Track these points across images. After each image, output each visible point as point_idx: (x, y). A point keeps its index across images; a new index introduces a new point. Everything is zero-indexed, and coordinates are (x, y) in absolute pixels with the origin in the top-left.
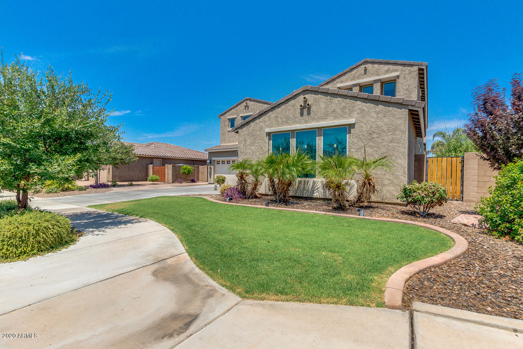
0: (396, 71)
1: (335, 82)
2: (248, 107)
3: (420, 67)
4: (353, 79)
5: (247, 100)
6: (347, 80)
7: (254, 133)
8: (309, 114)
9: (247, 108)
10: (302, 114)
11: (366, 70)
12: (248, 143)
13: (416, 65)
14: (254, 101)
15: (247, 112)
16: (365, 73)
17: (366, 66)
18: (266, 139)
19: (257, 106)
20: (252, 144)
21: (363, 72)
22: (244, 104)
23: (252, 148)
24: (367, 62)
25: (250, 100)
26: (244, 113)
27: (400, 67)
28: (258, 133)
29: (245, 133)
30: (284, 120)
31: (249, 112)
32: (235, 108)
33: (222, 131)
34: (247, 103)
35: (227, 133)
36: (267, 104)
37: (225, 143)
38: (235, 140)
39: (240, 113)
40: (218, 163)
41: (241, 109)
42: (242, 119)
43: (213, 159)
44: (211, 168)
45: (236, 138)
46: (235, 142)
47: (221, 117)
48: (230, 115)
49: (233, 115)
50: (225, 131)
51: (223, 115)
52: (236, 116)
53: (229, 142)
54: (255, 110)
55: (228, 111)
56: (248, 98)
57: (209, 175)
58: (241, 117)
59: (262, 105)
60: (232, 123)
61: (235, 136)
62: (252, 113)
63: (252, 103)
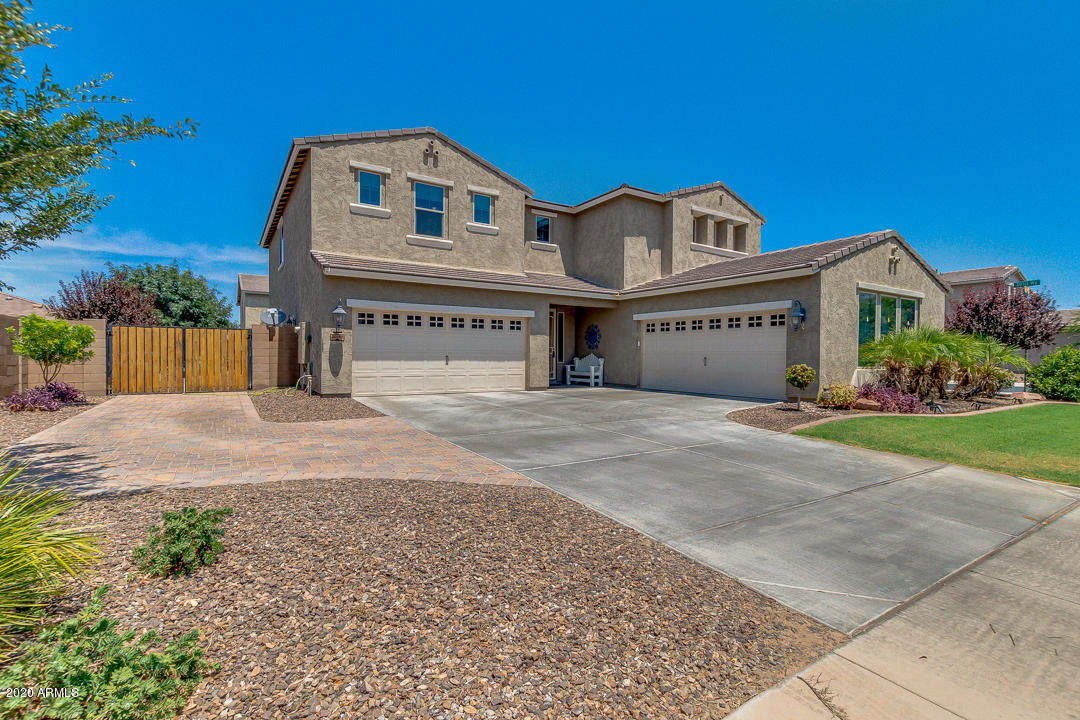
1: (689, 199)
2: (436, 158)
4: (708, 206)
5: (429, 134)
6: (701, 204)
7: (843, 285)
9: (431, 160)
10: (890, 273)
11: (721, 199)
12: (835, 300)
13: (760, 218)
14: (455, 148)
15: (430, 173)
16: (721, 204)
18: (856, 299)
19: (468, 170)
20: (839, 304)
21: (718, 200)
22: (424, 143)
25: (445, 142)
26: (420, 171)
27: (748, 213)
28: (848, 285)
29: (830, 279)
30: (875, 272)
31: (438, 175)
32: (384, 144)
33: (321, 202)
34: (431, 147)
35: (347, 218)
36: (497, 174)
37: (335, 248)
38: (383, 247)
39: (403, 165)
40: (366, 319)
41: (409, 154)
42: (412, 190)
43: (351, 303)
44: (337, 338)
45: (390, 242)
46: (385, 253)
47: (315, 150)
48: (358, 158)
49: (371, 162)
50: (337, 205)
51: (323, 144)
52: (389, 171)
53: (358, 249)
54: (459, 177)
55: (352, 141)
56: (436, 131)
57: (325, 365)
58: (409, 179)
59: (480, 169)
60: (371, 187)
61: (385, 237)
62: (451, 183)
63: (448, 152)
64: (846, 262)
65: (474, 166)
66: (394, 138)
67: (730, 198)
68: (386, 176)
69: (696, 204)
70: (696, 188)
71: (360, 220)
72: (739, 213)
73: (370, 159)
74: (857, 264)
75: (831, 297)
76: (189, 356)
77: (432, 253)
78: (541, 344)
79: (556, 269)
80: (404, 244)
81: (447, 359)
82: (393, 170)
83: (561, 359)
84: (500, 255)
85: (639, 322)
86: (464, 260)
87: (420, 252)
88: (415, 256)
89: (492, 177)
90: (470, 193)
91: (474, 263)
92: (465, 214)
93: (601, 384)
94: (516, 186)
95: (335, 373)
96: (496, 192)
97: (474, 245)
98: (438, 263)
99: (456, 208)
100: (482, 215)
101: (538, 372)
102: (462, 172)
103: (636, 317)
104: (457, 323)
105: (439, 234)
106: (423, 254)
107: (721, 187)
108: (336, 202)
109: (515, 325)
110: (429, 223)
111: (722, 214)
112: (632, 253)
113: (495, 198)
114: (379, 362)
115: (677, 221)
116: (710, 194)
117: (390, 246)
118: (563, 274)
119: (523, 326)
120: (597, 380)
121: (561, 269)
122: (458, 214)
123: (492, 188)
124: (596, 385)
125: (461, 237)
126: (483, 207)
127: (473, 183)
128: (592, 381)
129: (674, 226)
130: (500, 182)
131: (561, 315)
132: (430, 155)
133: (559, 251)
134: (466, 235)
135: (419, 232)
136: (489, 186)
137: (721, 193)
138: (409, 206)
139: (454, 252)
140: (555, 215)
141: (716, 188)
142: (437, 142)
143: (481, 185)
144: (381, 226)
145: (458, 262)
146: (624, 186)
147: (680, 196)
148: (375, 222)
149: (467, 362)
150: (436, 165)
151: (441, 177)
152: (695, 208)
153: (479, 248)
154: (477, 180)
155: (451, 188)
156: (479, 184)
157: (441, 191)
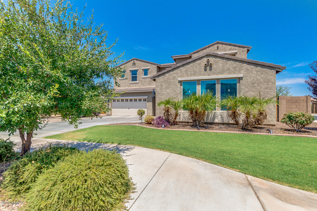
0: (235, 49)
2: (135, 64)
3: (248, 49)
5: (133, 59)
7: (169, 81)
8: (211, 70)
9: (134, 65)
10: (205, 70)
11: (218, 47)
12: (163, 87)
13: (246, 48)
14: (139, 60)
15: (134, 68)
17: (218, 45)
18: (179, 85)
20: (167, 88)
21: (216, 48)
22: (132, 62)
23: (167, 91)
24: (219, 43)
25: (137, 60)
26: (132, 68)
27: (237, 48)
28: (172, 81)
29: (161, 80)
30: (192, 73)
31: (136, 68)
32: (125, 65)
34: (134, 62)
35: (119, 81)
36: (149, 63)
37: (117, 87)
38: (125, 85)
39: (129, 68)
40: (114, 101)
41: (130, 65)
42: (131, 72)
44: (108, 104)
45: (126, 84)
46: (125, 87)
50: (117, 79)
53: (121, 87)
54: (140, 66)
56: (135, 58)
58: (130, 70)
59: (145, 63)
61: (125, 83)
62: (138, 69)
63: (138, 62)
64: (171, 73)
65: (143, 63)
66: (127, 63)
67: (224, 46)
68: (126, 71)
71: (121, 81)
74: (179, 72)
75: (162, 86)
77: (134, 85)
78: (150, 105)
80: (129, 84)
81: (129, 108)
82: (127, 69)
84: (150, 82)
88: (131, 86)
90: (143, 69)
91: (144, 85)
92: (142, 75)
94: (154, 64)
96: (149, 67)
98: (136, 87)
99: (140, 74)
100: (146, 74)
101: (149, 112)
104: (131, 100)
105: (136, 81)
110: (134, 78)
113: (149, 69)
114: (116, 109)
116: (211, 48)
117: (126, 85)
119: (146, 100)
125: (140, 80)
126: (146, 72)
127: (143, 67)
130: (150, 65)
132: (134, 64)
134: (142, 79)
135: (132, 81)
136: (147, 66)
138: (130, 76)
139: (139, 84)
141: (215, 44)
142: (135, 61)
145: (140, 86)
147: (195, 53)
148: (124, 81)
149: (133, 109)
153: (145, 82)
154: (144, 66)
155: (138, 70)
156: (145, 67)
157: (136, 71)
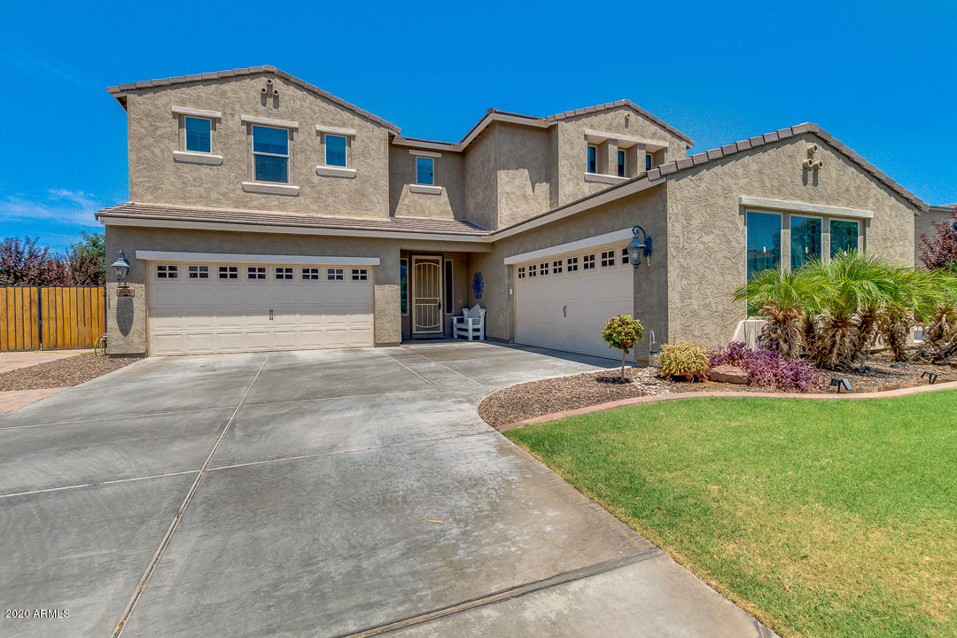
0: (664, 139)
1: (581, 122)
2: (276, 99)
4: (609, 129)
5: (267, 73)
6: (599, 127)
7: (711, 201)
8: (815, 182)
9: (270, 101)
10: (805, 182)
11: (627, 120)
12: (695, 223)
13: (685, 140)
14: (299, 86)
15: (269, 115)
16: (627, 126)
17: (628, 113)
18: (740, 221)
19: (317, 110)
20: (705, 228)
21: (623, 121)
22: (261, 83)
23: (706, 239)
24: (630, 106)
25: (287, 80)
26: (257, 113)
27: (667, 135)
28: (721, 202)
29: (686, 193)
30: (775, 183)
31: (281, 117)
32: (214, 86)
33: (139, 150)
34: (270, 87)
35: (171, 166)
36: (352, 111)
37: (157, 199)
38: (214, 195)
39: (237, 107)
40: (166, 272)
41: (243, 95)
42: (249, 133)
43: (140, 255)
44: (125, 293)
45: (222, 190)
46: (217, 202)
47: (131, 97)
48: (183, 103)
49: (198, 106)
50: (159, 154)
51: (141, 90)
52: (219, 114)
53: (185, 199)
54: (306, 117)
55: (174, 86)
56: (275, 69)
57: (112, 323)
58: (244, 122)
59: (332, 108)
60: (198, 133)
61: (217, 185)
62: (295, 124)
63: (291, 91)
64: (718, 169)
65: (323, 104)
66: (224, 79)
67: (640, 118)
68: (216, 120)
69: (592, 127)
70: (590, 109)
71: (186, 168)
72: (654, 136)
73: (196, 102)
74: (740, 171)
75: (689, 218)
76: (45, 314)
77: (274, 200)
78: (389, 295)
79: (442, 213)
80: (239, 192)
81: (271, 312)
82: (224, 114)
83: (449, 310)
84: (359, 199)
85: (511, 266)
86: (315, 207)
87: (261, 199)
88: (254, 203)
89: (346, 115)
90: (320, 133)
91: (326, 208)
92: (313, 156)
93: (482, 338)
94: (378, 124)
95: (125, 330)
96: (352, 132)
97: (326, 189)
98: (282, 210)
99: (303, 151)
100: (336, 157)
101: (387, 326)
102: (310, 111)
103: (508, 261)
104: (284, 274)
105: (285, 180)
106: (263, 201)
107: (627, 106)
108: (157, 151)
109: (360, 275)
110: (271, 166)
111: (628, 138)
112: (508, 189)
113: (352, 137)
114: (184, 319)
115: (563, 148)
116: (611, 115)
117: (224, 194)
118: (450, 218)
119: (370, 274)
120: (476, 334)
121: (447, 213)
122: (306, 158)
123: (345, 126)
124: (476, 338)
125: (309, 182)
126: (336, 149)
127: (323, 123)
128: (471, 334)
129: (561, 154)
130: (357, 120)
131: (449, 264)
132: (268, 95)
133: (445, 194)
134: (316, 179)
135: (258, 179)
136: (344, 125)
137: (626, 113)
138: (246, 153)
139: (301, 199)
140: (439, 155)
141: (620, 107)
142: (278, 84)
143: (334, 125)
144: (212, 173)
145: (306, 208)
146: (491, 111)
147: (567, 119)
148: (205, 170)
149: (298, 316)
150: (276, 105)
151: (282, 118)
152: (588, 131)
153: (333, 192)
154: (327, 119)
155: (296, 130)
156: (332, 124)
157: (284, 134)
